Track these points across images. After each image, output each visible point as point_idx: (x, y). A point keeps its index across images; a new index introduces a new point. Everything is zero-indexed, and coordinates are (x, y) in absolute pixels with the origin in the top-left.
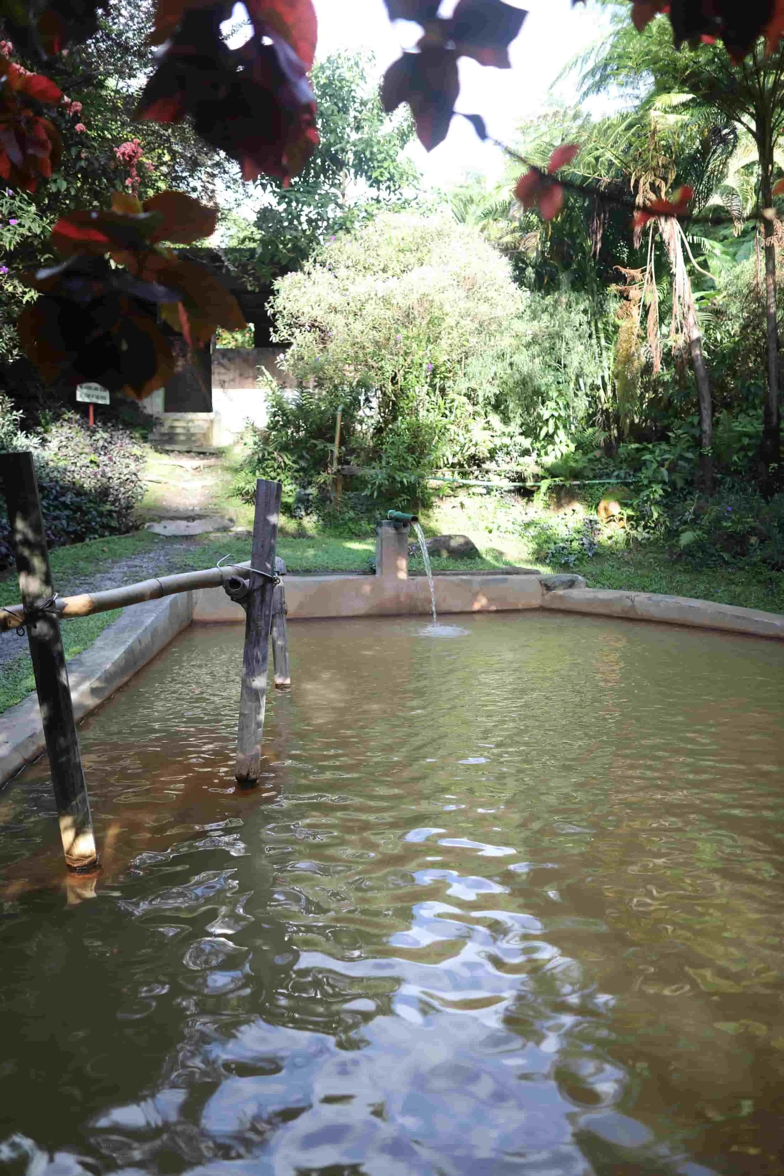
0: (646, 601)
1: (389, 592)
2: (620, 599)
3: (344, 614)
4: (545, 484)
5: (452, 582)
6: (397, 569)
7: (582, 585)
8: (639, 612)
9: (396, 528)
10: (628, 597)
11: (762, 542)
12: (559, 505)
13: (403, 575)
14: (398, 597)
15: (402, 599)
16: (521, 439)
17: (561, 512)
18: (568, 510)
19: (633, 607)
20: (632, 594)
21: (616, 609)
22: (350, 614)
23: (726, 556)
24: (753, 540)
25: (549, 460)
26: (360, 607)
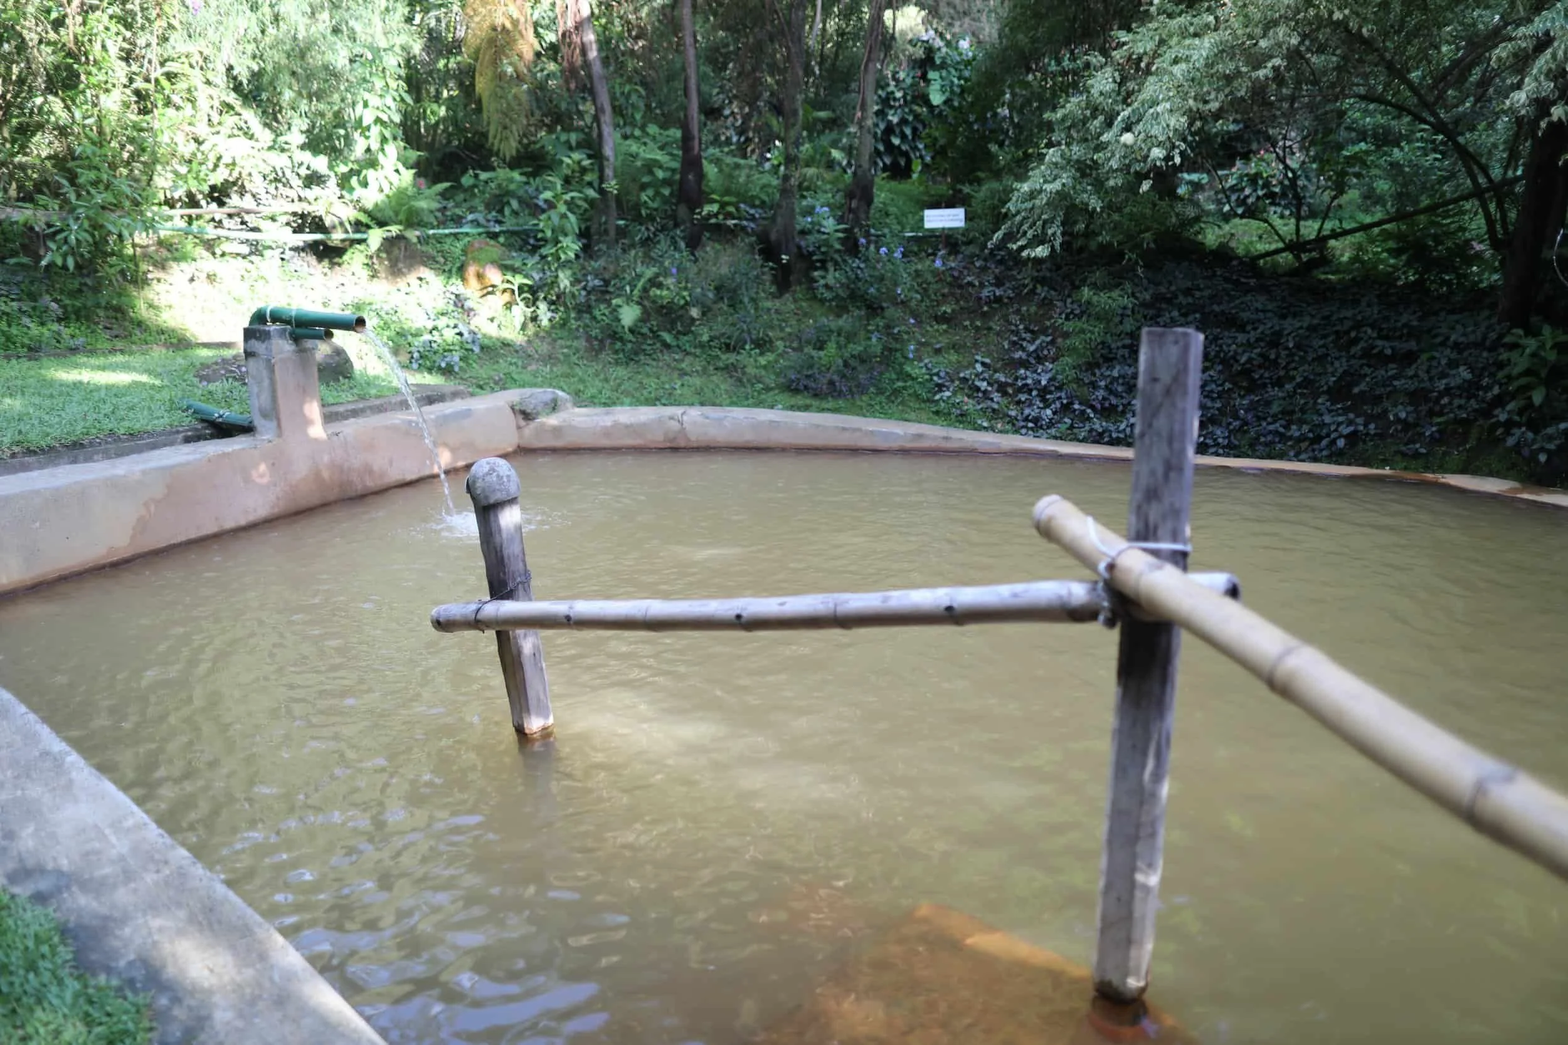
0: (700, 419)
1: (301, 469)
2: (660, 420)
3: (229, 524)
4: (375, 237)
5: (394, 428)
6: (307, 422)
7: (569, 405)
8: (693, 438)
9: (296, 339)
10: (671, 418)
11: (704, 314)
12: (395, 271)
13: (317, 431)
14: (317, 475)
15: (326, 474)
16: (306, 157)
17: (401, 283)
18: (412, 278)
19: (683, 430)
20: (677, 411)
21: (657, 437)
22: (243, 522)
23: (667, 337)
24: (695, 312)
25: (371, 197)
26: (258, 506)
